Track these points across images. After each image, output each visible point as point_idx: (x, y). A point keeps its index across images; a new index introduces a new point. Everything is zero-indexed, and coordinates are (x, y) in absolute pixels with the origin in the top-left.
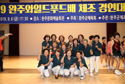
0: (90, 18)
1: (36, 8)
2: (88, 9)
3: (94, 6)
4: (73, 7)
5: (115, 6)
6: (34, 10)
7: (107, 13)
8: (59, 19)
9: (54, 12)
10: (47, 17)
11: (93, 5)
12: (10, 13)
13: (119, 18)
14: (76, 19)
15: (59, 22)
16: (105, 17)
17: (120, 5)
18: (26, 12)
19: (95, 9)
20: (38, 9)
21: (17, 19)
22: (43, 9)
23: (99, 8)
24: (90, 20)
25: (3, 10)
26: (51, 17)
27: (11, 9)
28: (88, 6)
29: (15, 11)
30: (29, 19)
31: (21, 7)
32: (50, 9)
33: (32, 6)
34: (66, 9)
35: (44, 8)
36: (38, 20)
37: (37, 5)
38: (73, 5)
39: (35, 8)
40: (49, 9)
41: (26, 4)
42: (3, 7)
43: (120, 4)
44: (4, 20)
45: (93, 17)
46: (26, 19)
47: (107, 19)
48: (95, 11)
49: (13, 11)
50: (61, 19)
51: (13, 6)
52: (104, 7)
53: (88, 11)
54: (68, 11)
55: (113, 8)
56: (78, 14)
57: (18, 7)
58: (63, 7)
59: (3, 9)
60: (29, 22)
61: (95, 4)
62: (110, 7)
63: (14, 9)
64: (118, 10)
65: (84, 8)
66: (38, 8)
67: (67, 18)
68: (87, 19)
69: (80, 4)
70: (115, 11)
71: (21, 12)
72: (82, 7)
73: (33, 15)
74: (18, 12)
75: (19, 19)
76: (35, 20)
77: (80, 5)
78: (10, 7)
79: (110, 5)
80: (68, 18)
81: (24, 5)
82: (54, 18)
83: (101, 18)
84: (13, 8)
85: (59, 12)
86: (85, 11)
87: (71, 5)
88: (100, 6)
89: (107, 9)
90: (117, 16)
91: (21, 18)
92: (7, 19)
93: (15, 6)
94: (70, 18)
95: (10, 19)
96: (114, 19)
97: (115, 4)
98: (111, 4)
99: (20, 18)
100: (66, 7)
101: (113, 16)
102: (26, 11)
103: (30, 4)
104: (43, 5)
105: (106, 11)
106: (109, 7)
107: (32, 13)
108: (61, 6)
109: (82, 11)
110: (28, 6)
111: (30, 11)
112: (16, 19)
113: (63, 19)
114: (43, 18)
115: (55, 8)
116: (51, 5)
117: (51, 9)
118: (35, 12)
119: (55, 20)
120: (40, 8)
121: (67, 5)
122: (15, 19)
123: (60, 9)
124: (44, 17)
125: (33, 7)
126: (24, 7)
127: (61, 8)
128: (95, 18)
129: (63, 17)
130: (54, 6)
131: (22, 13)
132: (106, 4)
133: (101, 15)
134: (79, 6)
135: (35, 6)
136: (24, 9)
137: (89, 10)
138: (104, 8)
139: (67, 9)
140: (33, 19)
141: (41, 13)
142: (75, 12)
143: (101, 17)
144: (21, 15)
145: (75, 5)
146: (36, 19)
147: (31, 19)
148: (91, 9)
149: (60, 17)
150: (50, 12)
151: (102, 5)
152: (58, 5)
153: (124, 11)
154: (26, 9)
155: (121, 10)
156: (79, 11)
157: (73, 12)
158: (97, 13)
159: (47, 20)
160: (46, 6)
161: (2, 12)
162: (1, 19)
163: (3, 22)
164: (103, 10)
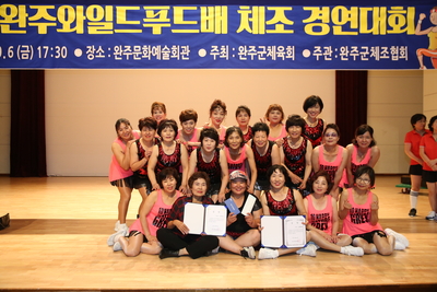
0: (274, 52)
1: (95, 17)
2: (269, 23)
3: (287, 14)
4: (218, 14)
5: (354, 16)
6: (86, 22)
7: (330, 39)
8: (171, 54)
9: (157, 30)
11: (285, 11)
12: (3, 32)
13: (367, 56)
14: (230, 55)
15: (173, 64)
16: (323, 51)
17: (370, 14)
18: (58, 30)
19: (291, 23)
20: (103, 20)
21: (30, 54)
22: (118, 22)
23: (304, 21)
24: (274, 58)
26: (145, 48)
27: (9, 19)
29: (22, 24)
30: (71, 53)
31: (42, 11)
32: (143, 22)
33: (80, 8)
34: (195, 23)
35: (121, 19)
36: (100, 56)
37: (99, 8)
38: (218, 8)
39: (90, 16)
40: (138, 22)
41: (59, 2)
43: (370, 9)
45: (285, 51)
46: (61, 52)
47: (328, 56)
48: (292, 32)
49: (14, 26)
50: (178, 56)
51: (13, 7)
52: (320, 18)
53: (268, 32)
54: (203, 29)
55: (349, 23)
56: (234, 38)
57: (32, 13)
58: (187, 15)
60: (71, 62)
61: (290, 8)
62: (340, 20)
63: (17, 18)
64: (363, 29)
65: (254, 19)
66: (100, 17)
67: (198, 52)
68: (265, 55)
69: (241, 7)
70: (356, 33)
71: (42, 29)
72: (250, 16)
73: (85, 40)
74: (32, 30)
75: (36, 52)
76: (91, 57)
77: (244, 11)
79: (340, 11)
80: (202, 53)
81: (53, 7)
82: (157, 51)
83: (312, 52)
84: (13, 15)
85: (174, 31)
86: (259, 28)
87: (211, 9)
88: (309, 13)
89: (331, 24)
90: (360, 50)
91: (43, 51)
93: (22, 8)
94: (208, 51)
95: (5, 52)
96: (351, 58)
97: (354, 9)
98: (343, 8)
99: (39, 48)
100: (197, 15)
101: (350, 50)
102: (60, 25)
103: (74, 2)
104: (118, 8)
105: (325, 30)
106: (335, 20)
107: (82, 32)
108: (178, 11)
109: (250, 31)
110: (66, 10)
111: (73, 25)
112: (26, 53)
113: (185, 56)
114: (118, 51)
115: (158, 16)
116: (145, 8)
117: (145, 20)
118: (92, 31)
119: (159, 58)
120: (109, 17)
121: (199, 8)
122: (21, 54)
123: (175, 22)
124: (123, 49)
125: (85, 14)
126: (53, 13)
127: (179, 18)
128: (291, 52)
129: (186, 50)
130: (156, 11)
131: (45, 32)
132: (326, 9)
133: (312, 43)
134: (239, 12)
135: (91, 8)
136: (54, 19)
137: (272, 27)
139: (199, 22)
140: (84, 54)
141: (111, 32)
142: (225, 31)
143: (312, 50)
144: (42, 40)
145: (225, 8)
146: (95, 54)
147: (78, 53)
148: (280, 23)
149: (174, 48)
150: (140, 31)
151: (315, 10)
152: (168, 8)
153: (383, 32)
154: (61, 18)
155: (375, 31)
156: (238, 31)
157: (218, 32)
158: (298, 39)
159: (131, 57)
160: (127, 11)
164: (315, 29)
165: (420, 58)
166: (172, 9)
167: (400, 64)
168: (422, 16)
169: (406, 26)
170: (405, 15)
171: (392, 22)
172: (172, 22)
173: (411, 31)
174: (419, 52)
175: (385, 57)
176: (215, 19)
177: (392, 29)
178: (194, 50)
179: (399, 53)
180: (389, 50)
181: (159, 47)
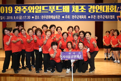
0: (81, 17)
1: (37, 9)
2: (79, 10)
6: (35, 10)
7: (95, 14)
8: (55, 18)
9: (52, 12)
10: (46, 16)
13: (104, 18)
14: (70, 18)
15: (56, 20)
16: (93, 16)
17: (105, 7)
19: (85, 10)
20: (39, 9)
23: (89, 9)
24: (81, 18)
26: (49, 16)
27: (17, 10)
28: (80, 8)
29: (20, 11)
30: (31, 17)
31: (25, 8)
32: (48, 10)
33: (33, 7)
35: (43, 9)
36: (38, 18)
37: (38, 6)
38: (67, 6)
39: (36, 8)
40: (47, 10)
41: (28, 5)
42: (10, 8)
43: (105, 6)
44: (11, 18)
45: (84, 16)
46: (29, 17)
47: (94, 18)
48: (85, 12)
49: (18, 11)
50: (57, 18)
51: (18, 7)
53: (80, 12)
54: (63, 11)
55: (100, 9)
57: (22, 8)
58: (59, 8)
60: (31, 20)
61: (85, 6)
62: (97, 9)
63: (19, 9)
64: (103, 11)
65: (76, 9)
66: (38, 9)
68: (79, 18)
71: (25, 12)
72: (75, 8)
73: (35, 14)
75: (23, 17)
77: (73, 7)
78: (15, 8)
80: (63, 17)
82: (52, 17)
83: (90, 17)
84: (18, 9)
85: (56, 12)
86: (77, 11)
87: (65, 6)
88: (90, 7)
89: (95, 10)
90: (102, 16)
91: (25, 17)
92: (13, 18)
93: (20, 7)
94: (65, 17)
95: (16, 18)
96: (100, 18)
97: (101, 6)
98: (98, 6)
100: (62, 8)
101: (100, 16)
102: (29, 11)
103: (32, 5)
104: (43, 6)
105: (94, 11)
106: (96, 9)
107: (34, 12)
108: (57, 7)
109: (75, 11)
110: (30, 7)
111: (32, 11)
112: (21, 18)
113: (59, 18)
114: (42, 17)
115: (52, 8)
116: (49, 6)
118: (36, 12)
119: (52, 18)
121: (62, 6)
122: (19, 18)
124: (44, 16)
126: (27, 8)
127: (57, 9)
129: (59, 16)
130: (52, 7)
132: (94, 6)
133: (90, 14)
135: (36, 7)
137: (81, 11)
138: (93, 9)
139: (62, 10)
140: (34, 18)
141: (41, 12)
142: (69, 12)
144: (24, 14)
145: (69, 6)
146: (37, 18)
147: (33, 17)
148: (82, 10)
149: (56, 16)
150: (48, 12)
151: (91, 6)
153: (108, 12)
154: (29, 9)
155: (106, 11)
156: (72, 12)
157: (67, 12)
158: (87, 13)
159: (46, 18)
160: (45, 7)
161: (9, 12)
162: (8, 18)
163: (10, 20)
164: (91, 11)
165: (118, 18)
166: (56, 6)
167: (113, 20)
168: (118, 8)
169: (114, 10)
170: (114, 7)
172: (56, 10)
173: (115, 11)
174: (118, 17)
175: (109, 18)
176: (66, 9)
177: (110, 11)
178: (61, 17)
179: (112, 17)
180: (110, 16)
181: (52, 16)
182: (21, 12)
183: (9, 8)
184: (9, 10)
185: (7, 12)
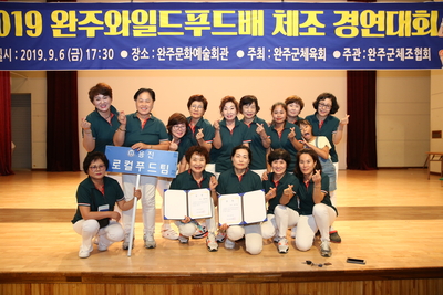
0: (306, 53)
1: (140, 20)
2: (302, 26)
3: (319, 17)
4: (254, 18)
5: (381, 20)
6: (131, 26)
7: (359, 41)
8: (211, 55)
9: (198, 33)
10: (174, 50)
11: (317, 15)
12: (55, 36)
13: (393, 57)
14: (266, 56)
15: (212, 64)
16: (353, 52)
17: (396, 17)
18: (106, 34)
19: (323, 26)
20: (147, 23)
21: (79, 56)
22: (161, 25)
23: (335, 24)
24: (307, 59)
25: (33, 27)
26: (187, 49)
27: (60, 24)
28: (303, 19)
29: (73, 29)
30: (117, 54)
31: (91, 16)
32: (184, 25)
33: (126, 13)
34: (234, 26)
35: (165, 22)
36: (145, 57)
37: (143, 12)
38: (254, 12)
39: (135, 20)
40: (180, 26)
41: (106, 7)
42: (33, 15)
43: (396, 13)
44: (37, 57)
45: (317, 52)
46: (109, 54)
47: (357, 57)
48: (323, 34)
49: (65, 31)
50: (218, 57)
51: (64, 13)
52: (349, 21)
53: (302, 34)
54: (241, 32)
55: (376, 25)
56: (270, 40)
57: (81, 17)
58: (226, 19)
59: (34, 24)
60: (118, 63)
61: (322, 12)
62: (368, 23)
63: (67, 23)
64: (390, 32)
65: (288, 23)
66: (144, 21)
67: (236, 50)
68: (298, 56)
69: (276, 11)
70: (383, 36)
71: (91, 33)
72: (285, 19)
73: (130, 42)
74: (81, 34)
75: (85, 53)
76: (136, 59)
77: (279, 15)
78: (54, 15)
79: (368, 14)
80: (240, 54)
81: (100, 12)
82: (198, 52)
83: (342, 53)
84: (64, 20)
85: (213, 33)
86: (293, 31)
87: (248, 12)
88: (340, 17)
89: (360, 27)
90: (386, 51)
91: (92, 53)
92: (46, 55)
93: (73, 13)
94: (246, 53)
95: (57, 55)
96: (378, 58)
97: (381, 13)
98: (371, 12)
99: (88, 51)
100: (235, 19)
101: (377, 51)
102: (107, 29)
103: (120, 7)
104: (161, 12)
105: (355, 33)
106: (364, 23)
107: (127, 34)
108: (218, 15)
109: (284, 33)
110: (113, 14)
111: (119, 28)
112: (76, 55)
113: (224, 57)
114: (161, 52)
115: (198, 20)
116: (187, 12)
117: (187, 23)
118: (137, 34)
119: (200, 59)
120: (153, 21)
121: (237, 12)
122: (71, 56)
123: (215, 25)
124: (166, 50)
125: (130, 19)
126: (100, 17)
127: (218, 22)
128: (322, 53)
129: (225, 51)
130: (196, 15)
131: (93, 36)
132: (355, 13)
133: (342, 44)
134: (274, 15)
135: (136, 13)
136: (102, 23)
137: (306, 30)
139: (237, 25)
140: (130, 56)
141: (155, 35)
142: (261, 34)
143: (342, 51)
144: (90, 43)
145: (261, 12)
146: (140, 55)
147: (124, 54)
148: (312, 26)
149: (214, 49)
150: (182, 34)
151: (345, 14)
152: (208, 11)
153: (408, 35)
154: (108, 23)
155: (400, 33)
156: (274, 34)
157: (254, 34)
158: (329, 41)
159: (174, 58)
160: (170, 15)
161: (30, 33)
162: (27, 55)
163: (33, 64)
164: (345, 32)
165: (442, 58)
166: (212, 13)
167: (424, 64)
169: (429, 28)
170: (429, 18)
171: (416, 26)
172: (211, 25)
173: (434, 33)
174: (442, 54)
175: (409, 57)
176: (252, 23)
177: (416, 31)
178: (233, 52)
179: (422, 54)
180: (413, 51)
181: (200, 48)
182: (77, 32)
183: (29, 16)
184: (29, 25)
185: (19, 33)
